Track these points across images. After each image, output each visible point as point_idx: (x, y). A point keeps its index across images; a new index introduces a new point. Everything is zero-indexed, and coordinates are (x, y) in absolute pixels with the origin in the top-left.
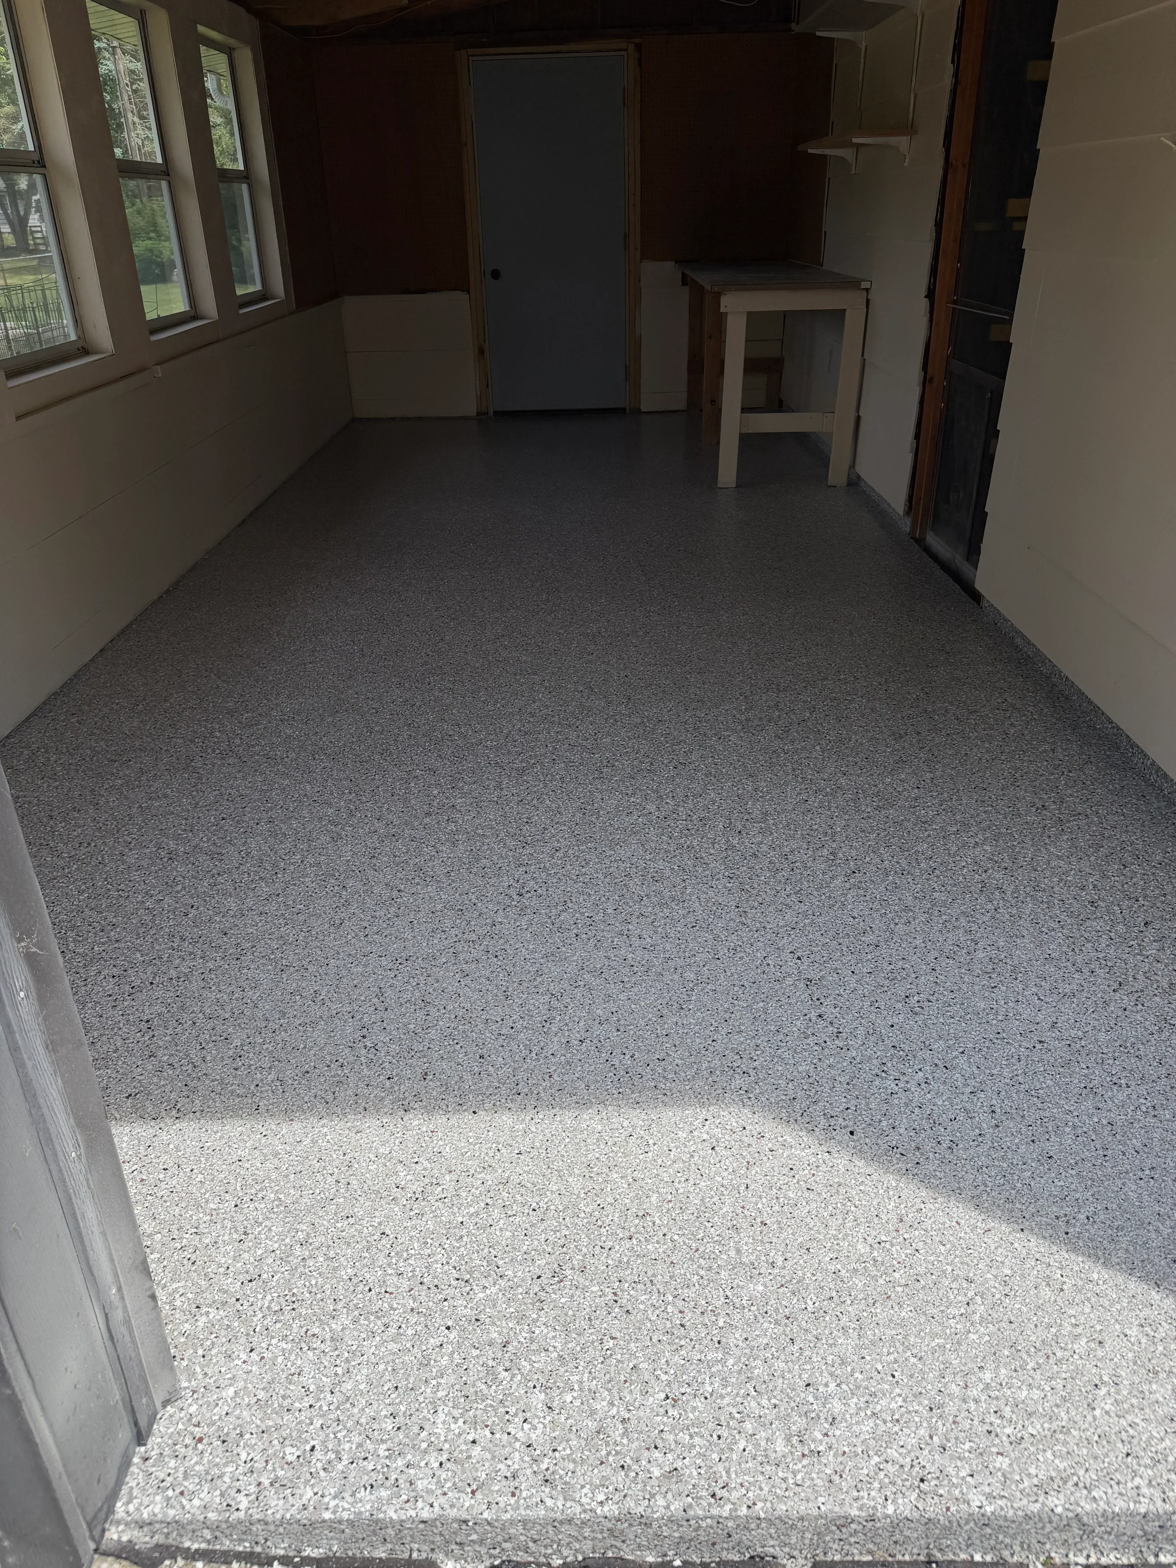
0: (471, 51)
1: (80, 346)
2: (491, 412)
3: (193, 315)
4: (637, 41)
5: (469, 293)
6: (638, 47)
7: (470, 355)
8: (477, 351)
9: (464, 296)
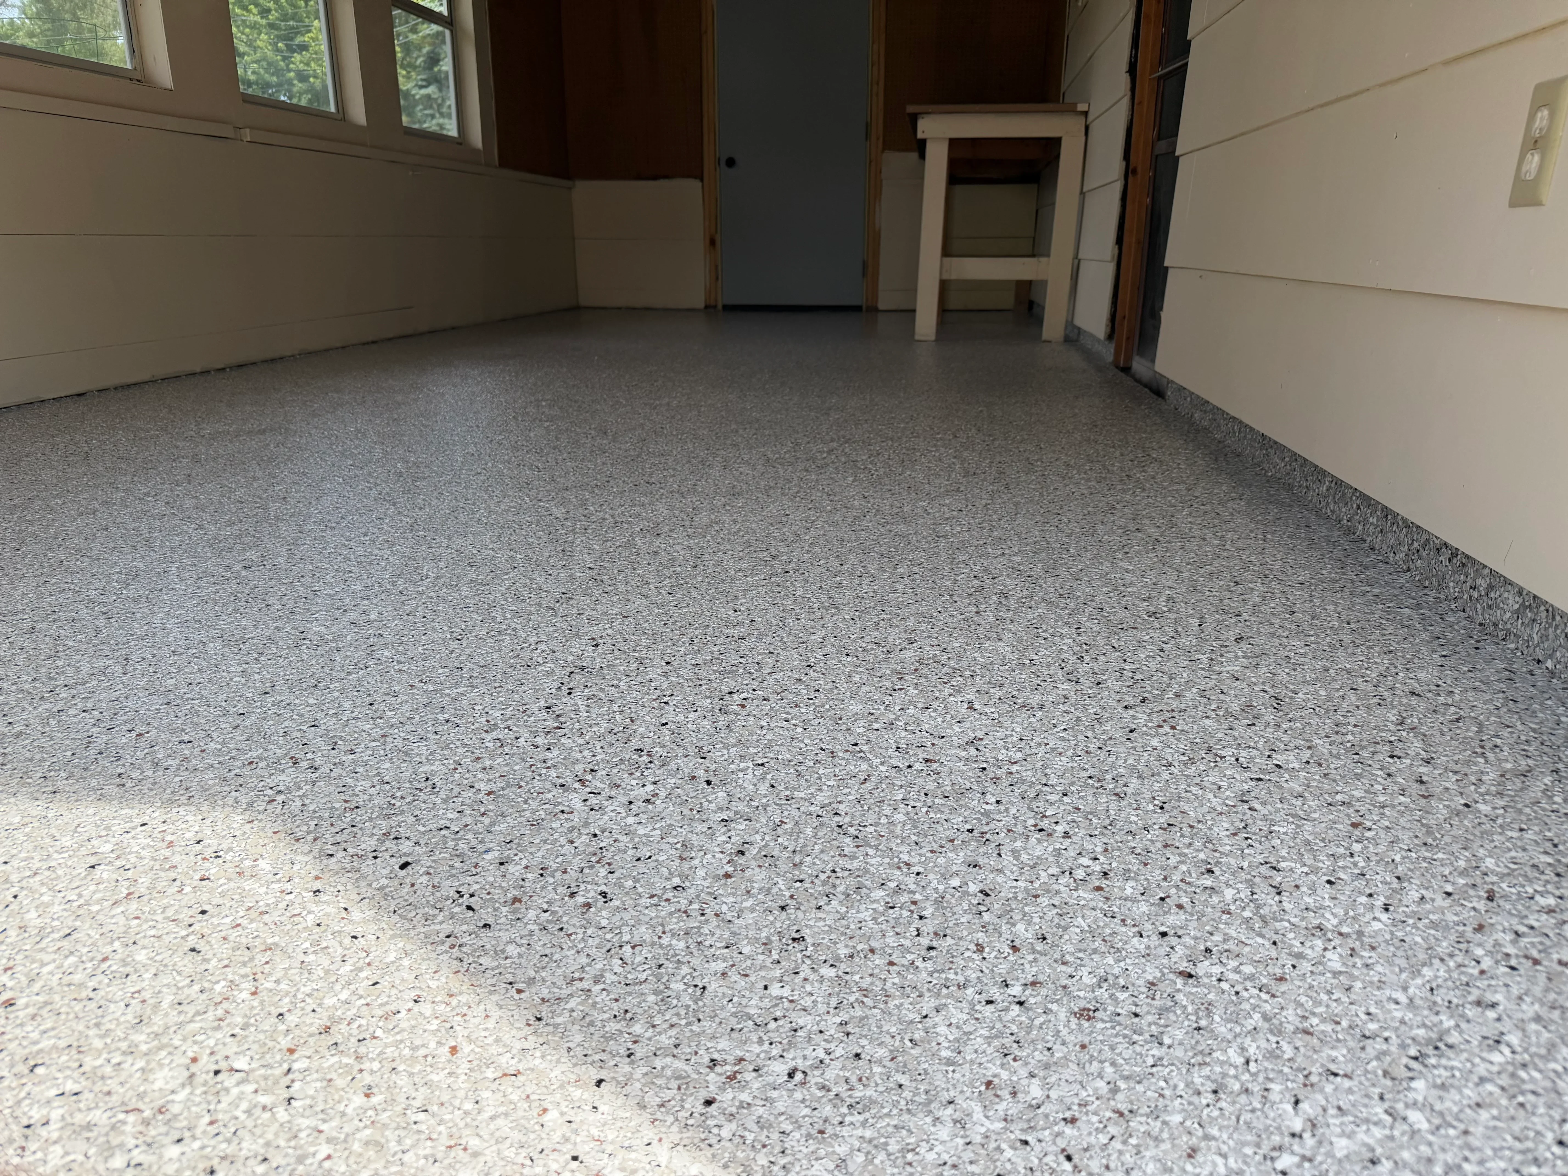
1: (134, 77)
2: (720, 306)
5: (702, 180)
7: (700, 245)
8: (708, 242)
9: (697, 183)
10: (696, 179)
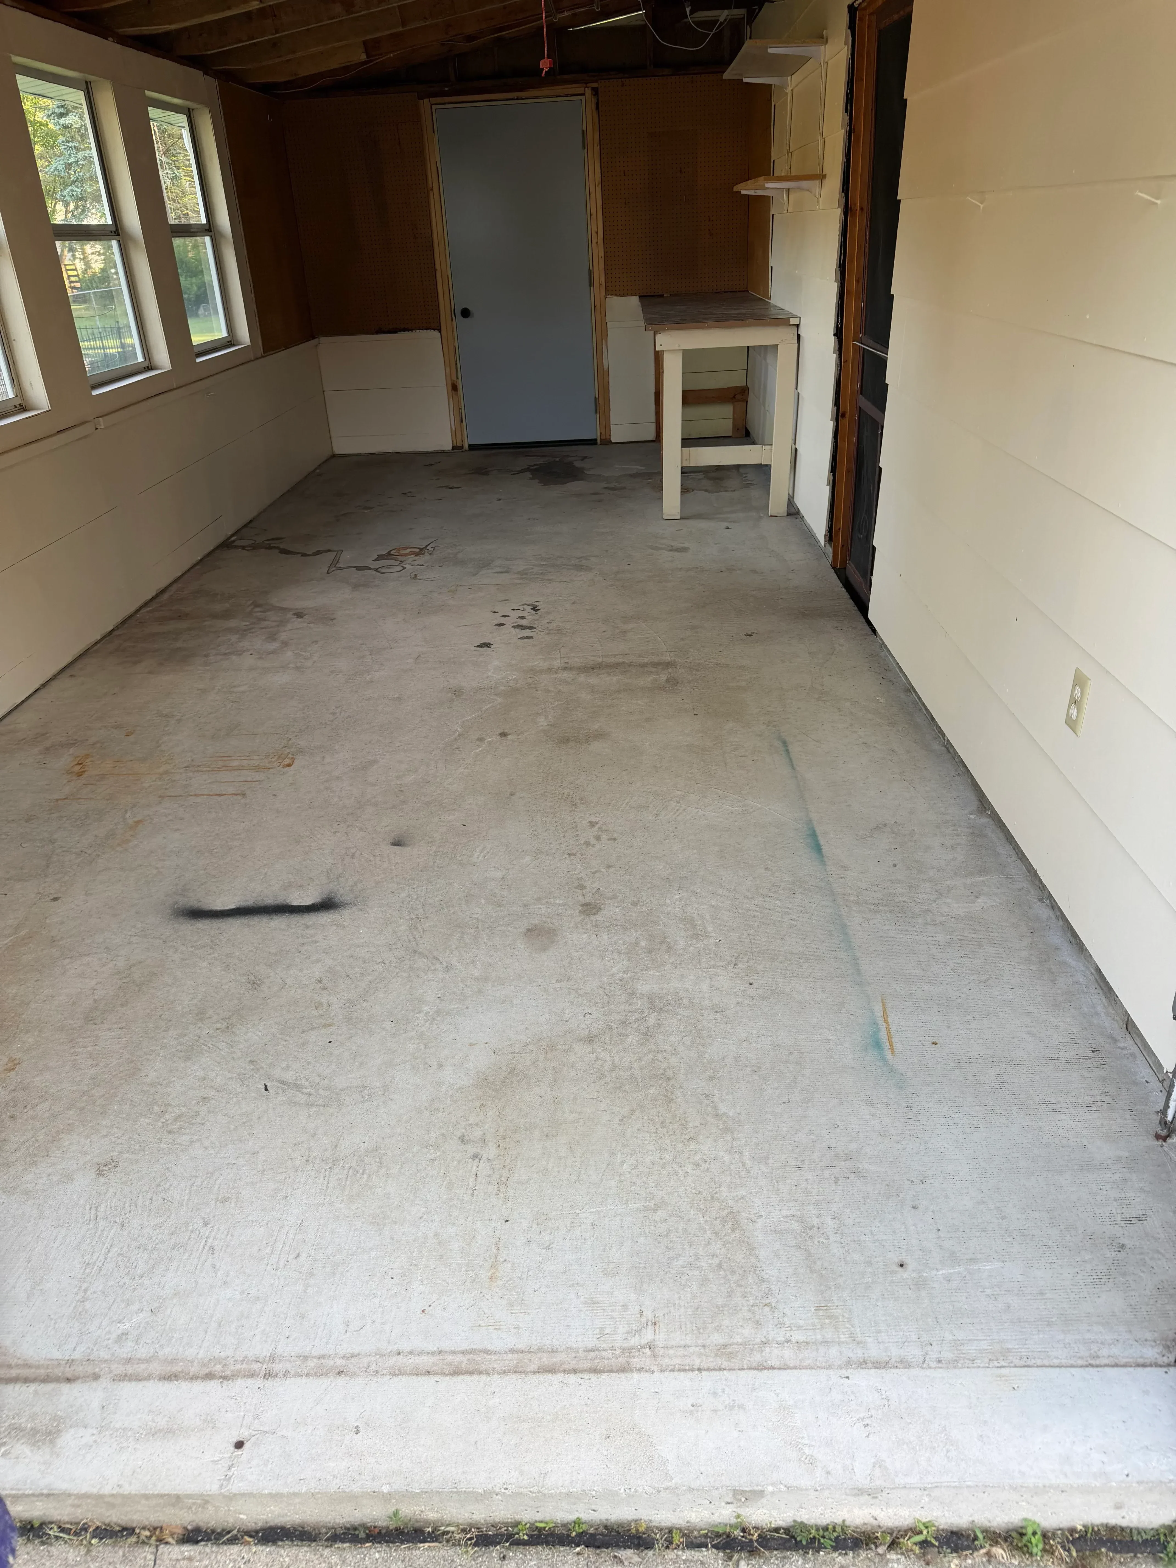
0: (433, 100)
1: (17, 404)
2: (466, 447)
3: (149, 364)
4: (595, 85)
5: (440, 332)
6: (595, 91)
7: (443, 391)
8: (450, 388)
9: (436, 334)
10: (434, 330)
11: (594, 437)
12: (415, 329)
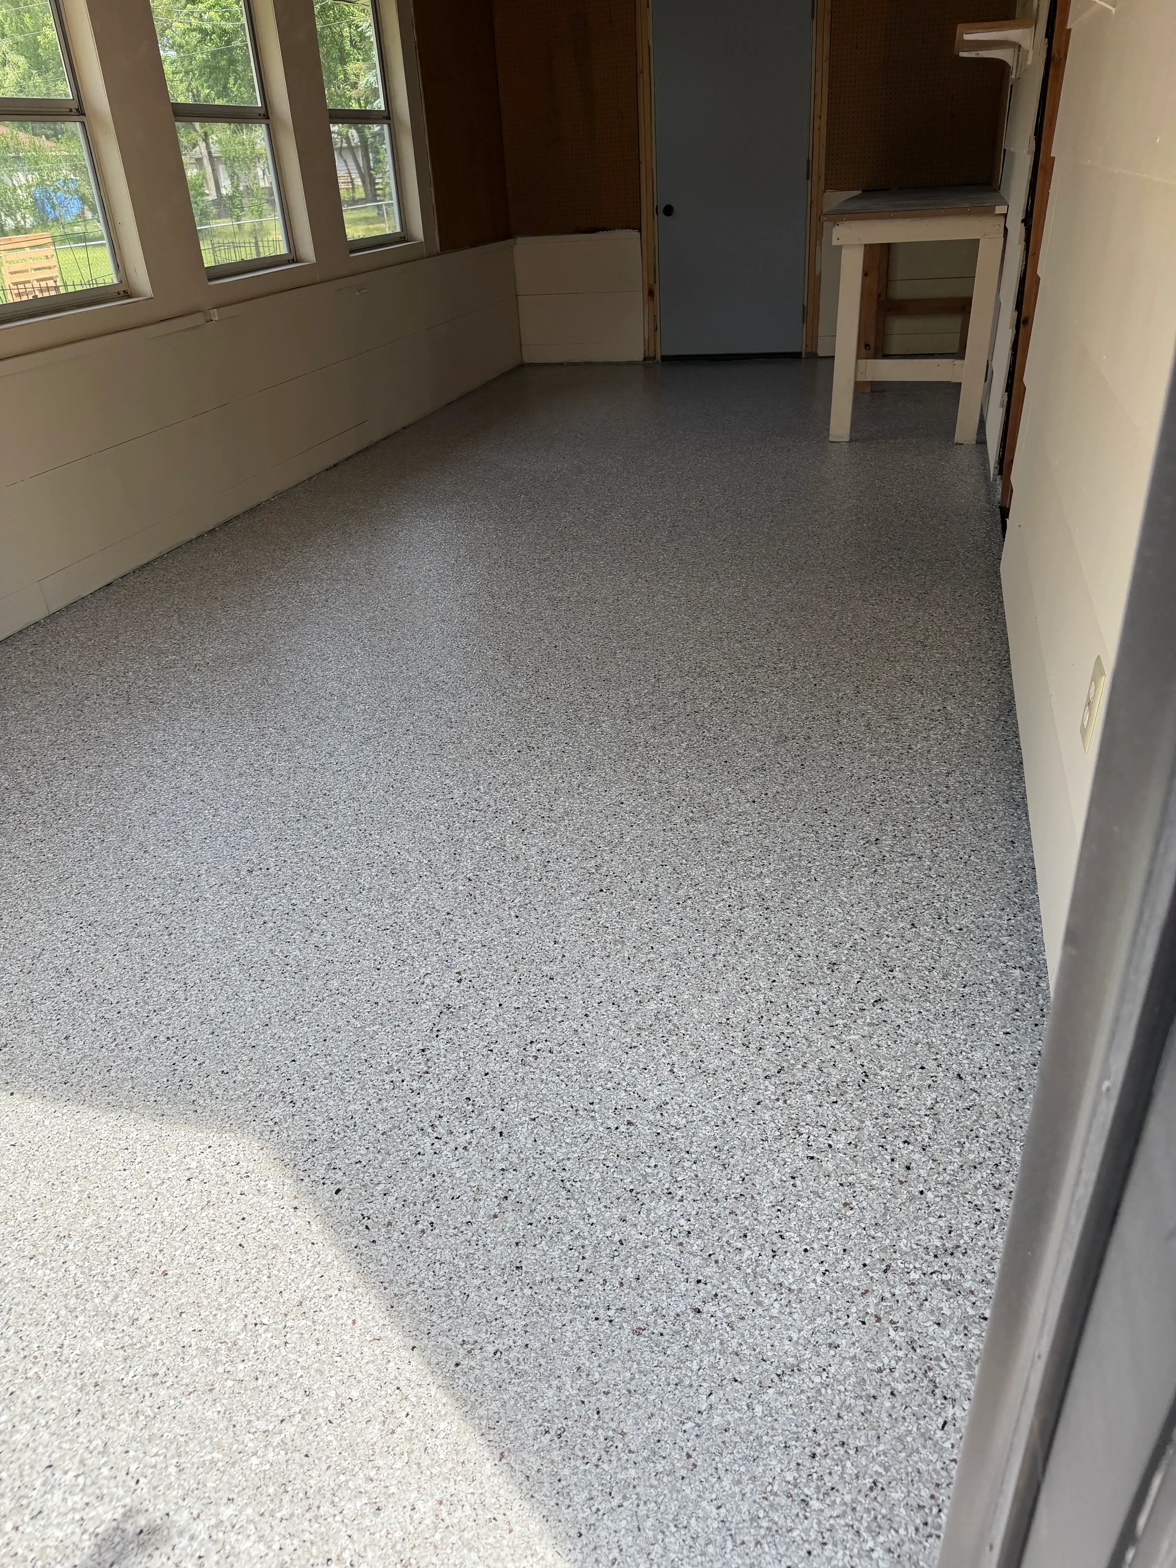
1: (121, 290)
2: (659, 357)
3: (293, 257)
5: (640, 231)
7: (639, 297)
8: (647, 292)
9: (636, 234)
10: (634, 229)
11: (799, 350)
12: (614, 228)
